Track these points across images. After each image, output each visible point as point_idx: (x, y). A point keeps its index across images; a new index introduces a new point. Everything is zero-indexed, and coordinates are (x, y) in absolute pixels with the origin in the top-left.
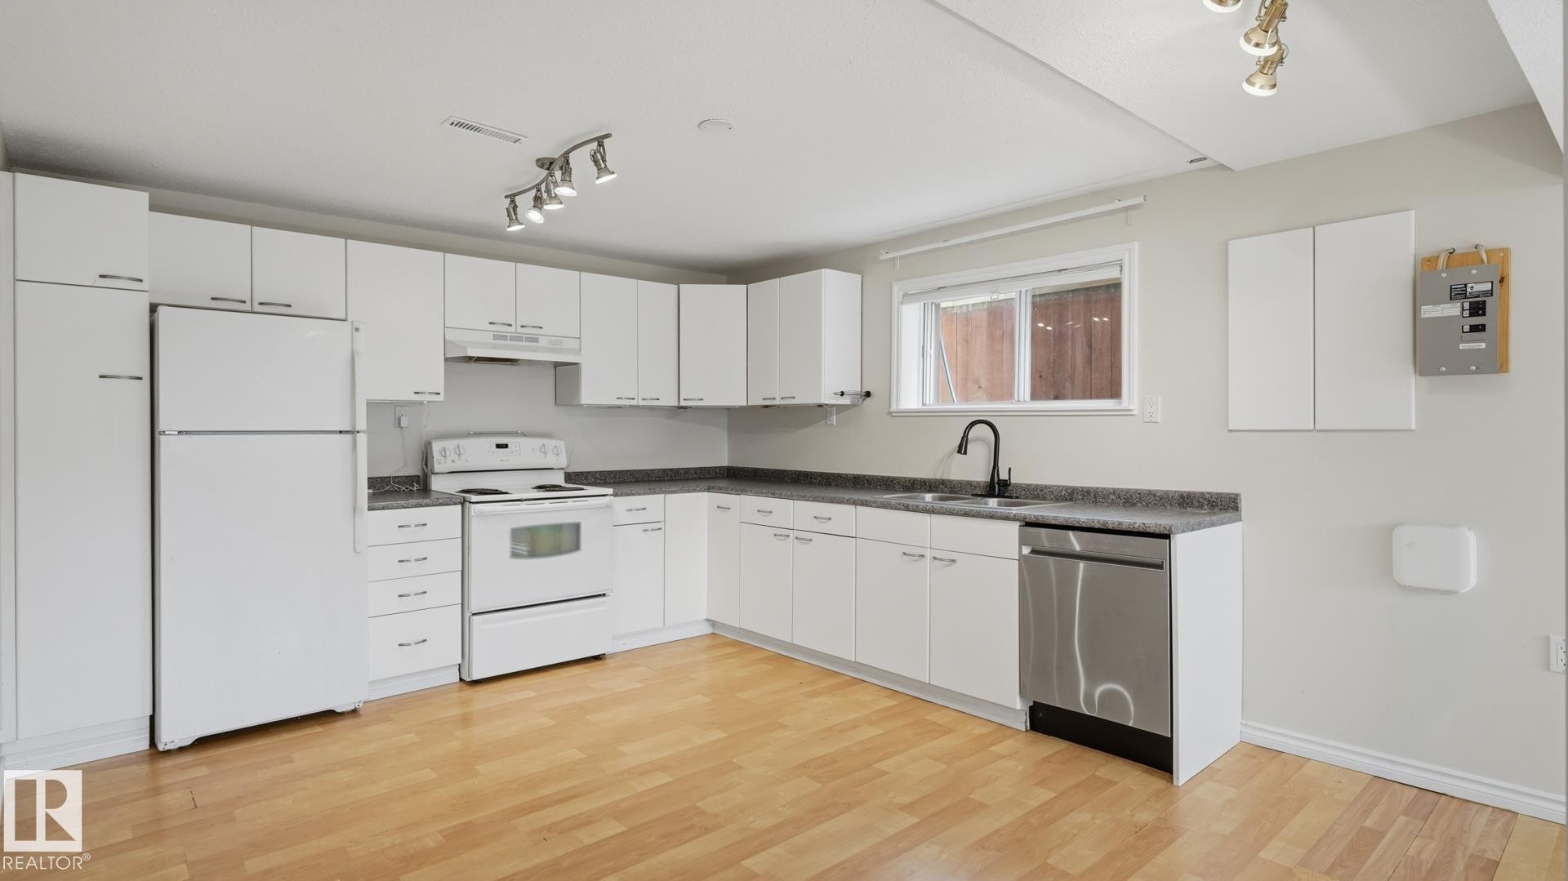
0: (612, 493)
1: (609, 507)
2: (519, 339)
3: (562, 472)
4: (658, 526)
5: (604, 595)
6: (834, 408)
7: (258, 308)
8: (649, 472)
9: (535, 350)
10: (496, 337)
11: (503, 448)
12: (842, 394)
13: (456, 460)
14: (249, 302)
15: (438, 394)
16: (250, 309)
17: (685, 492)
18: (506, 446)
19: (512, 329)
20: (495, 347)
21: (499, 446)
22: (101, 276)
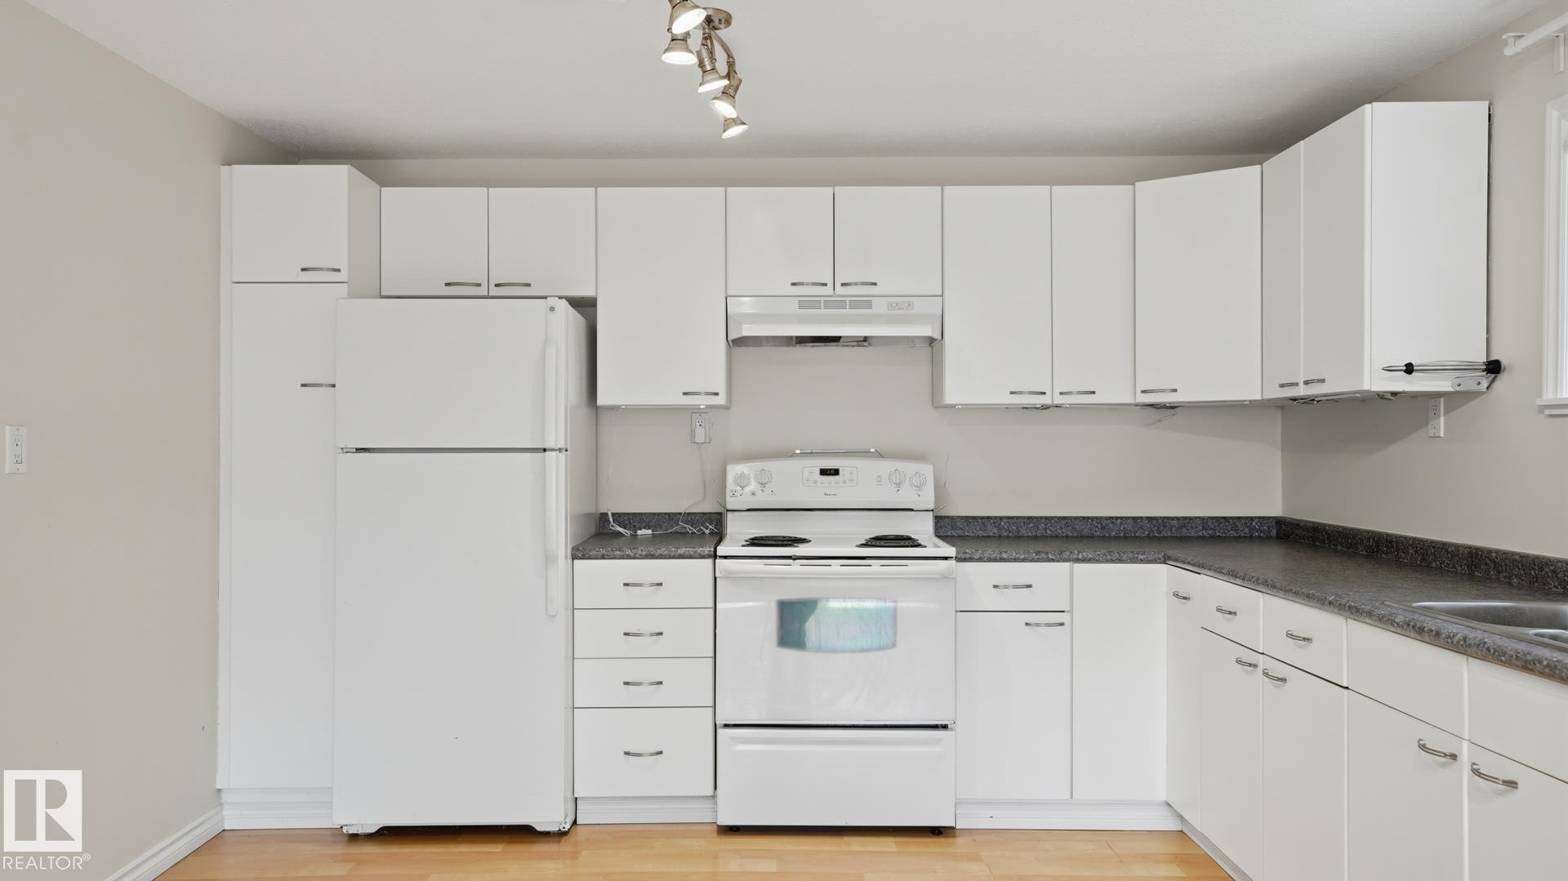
0: (954, 555)
1: (946, 577)
2: (841, 305)
3: (930, 517)
4: (1055, 619)
5: (945, 727)
6: (1442, 399)
7: (494, 291)
8: (1104, 522)
9: (867, 320)
10: (802, 305)
11: (830, 474)
12: (1409, 369)
13: (758, 492)
14: (485, 285)
15: (717, 394)
16: (486, 294)
17: (1112, 561)
18: (836, 472)
19: (828, 290)
20: (802, 320)
21: (824, 472)
22: (303, 270)
